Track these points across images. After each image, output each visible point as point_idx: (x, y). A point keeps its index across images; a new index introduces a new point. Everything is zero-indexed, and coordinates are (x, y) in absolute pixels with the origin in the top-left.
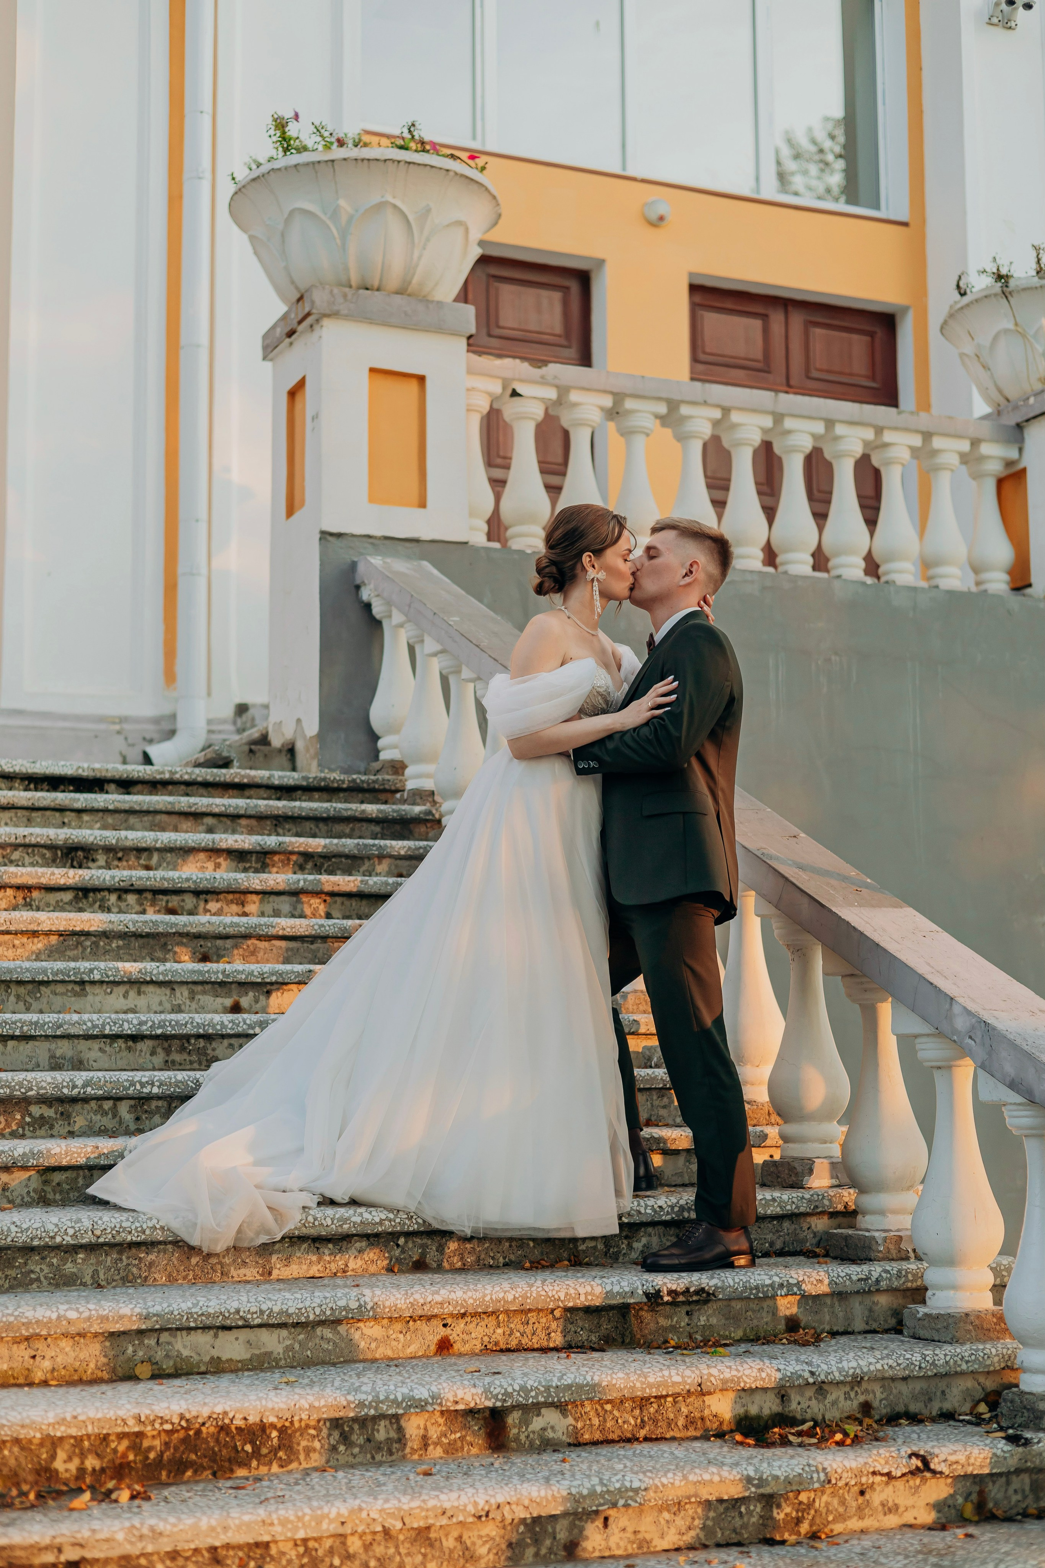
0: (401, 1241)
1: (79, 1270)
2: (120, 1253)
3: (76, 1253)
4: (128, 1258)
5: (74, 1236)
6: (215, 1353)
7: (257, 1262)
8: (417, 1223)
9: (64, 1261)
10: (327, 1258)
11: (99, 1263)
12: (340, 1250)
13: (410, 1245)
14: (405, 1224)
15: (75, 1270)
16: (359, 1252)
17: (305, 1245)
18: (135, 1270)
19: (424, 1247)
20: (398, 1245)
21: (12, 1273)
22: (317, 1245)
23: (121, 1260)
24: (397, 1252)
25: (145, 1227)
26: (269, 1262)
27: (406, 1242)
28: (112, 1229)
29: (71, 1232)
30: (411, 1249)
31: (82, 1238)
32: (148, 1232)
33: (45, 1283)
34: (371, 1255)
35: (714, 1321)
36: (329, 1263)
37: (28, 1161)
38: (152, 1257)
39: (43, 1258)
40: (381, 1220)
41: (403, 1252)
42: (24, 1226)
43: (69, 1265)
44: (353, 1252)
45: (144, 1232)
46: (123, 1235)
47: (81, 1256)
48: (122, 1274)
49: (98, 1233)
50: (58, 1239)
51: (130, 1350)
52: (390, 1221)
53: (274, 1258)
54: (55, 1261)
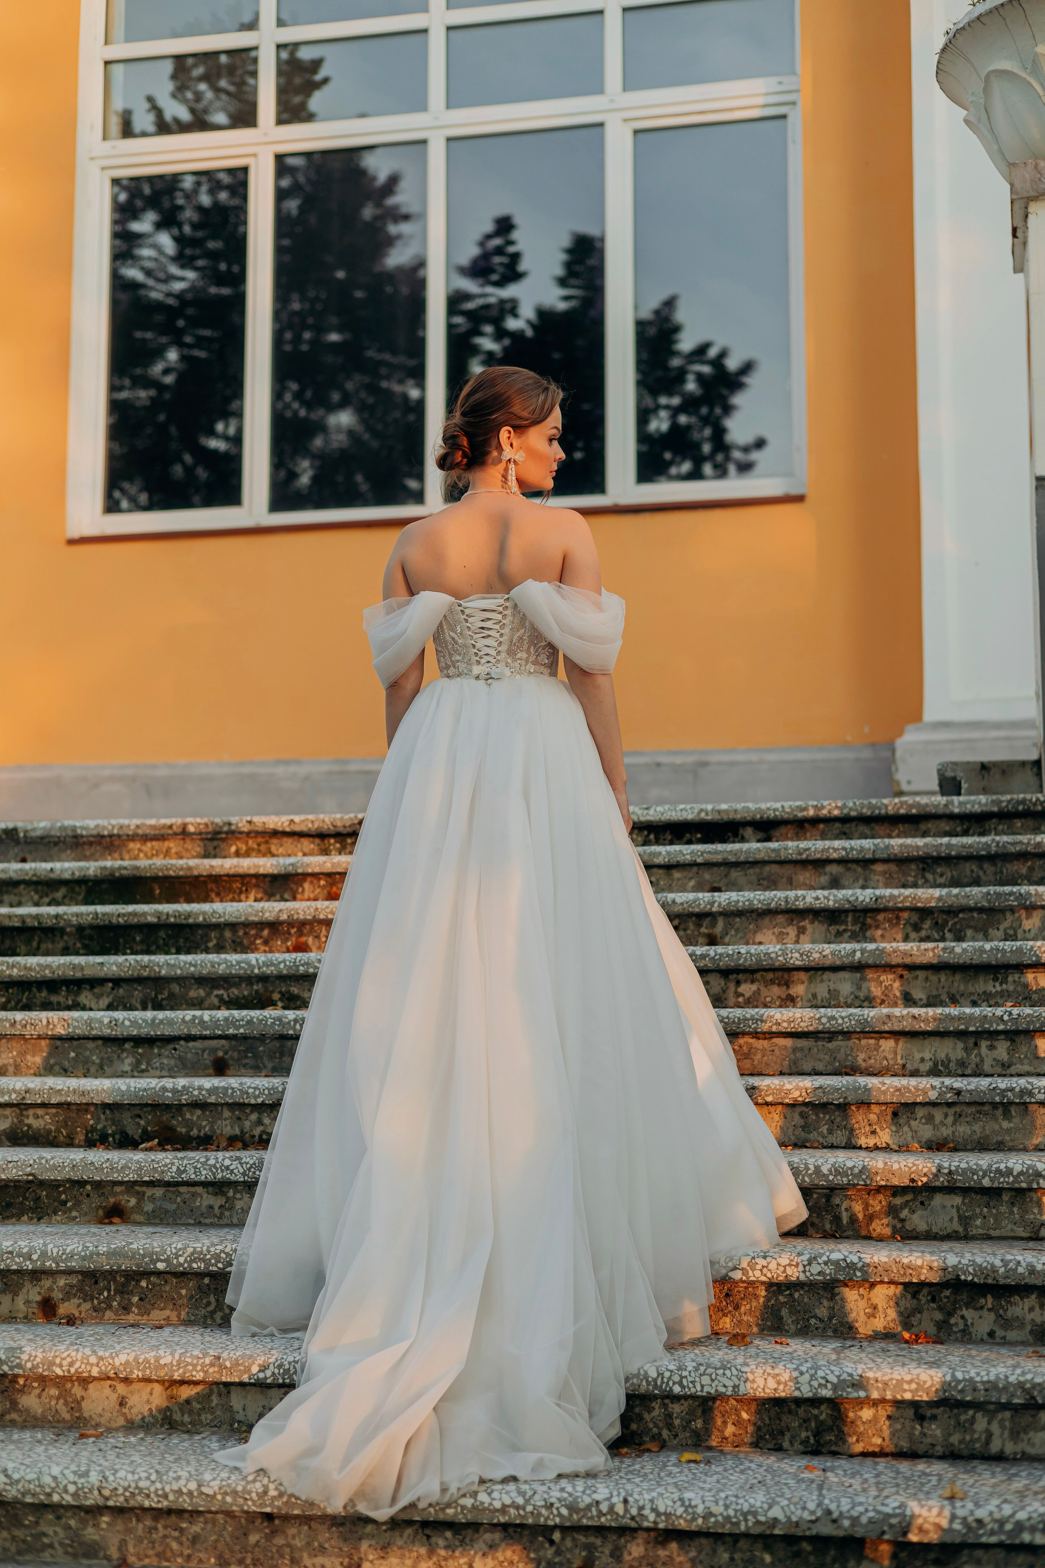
0: (557, 1536)
1: (102, 1537)
2: (156, 1519)
3: (102, 1515)
4: (165, 1527)
5: (75, 1495)
7: (340, 1549)
8: (560, 1515)
9: (84, 1522)
10: (443, 1552)
11: (129, 1531)
12: (462, 1542)
13: (569, 1543)
14: (540, 1514)
15: (96, 1537)
16: (491, 1547)
17: (409, 1531)
18: (175, 1545)
19: (590, 1548)
20: (552, 1542)
21: (19, 1533)
22: (428, 1532)
23: (156, 1529)
24: (550, 1552)
25: (167, 1489)
26: (357, 1549)
27: (563, 1539)
28: (126, 1489)
29: (72, 1488)
30: (570, 1550)
31: (86, 1498)
32: (171, 1497)
33: (60, 1550)
34: (509, 1553)
36: (446, 1559)
37: (132, 1372)
38: (196, 1528)
39: (59, 1518)
40: (504, 1506)
41: (558, 1553)
42: (16, 1476)
43: (90, 1530)
44: (480, 1545)
45: (166, 1496)
46: (139, 1498)
47: (105, 1519)
48: (159, 1548)
49: (106, 1493)
50: (56, 1498)
52: (518, 1508)
53: (364, 1545)
54: (72, 1523)
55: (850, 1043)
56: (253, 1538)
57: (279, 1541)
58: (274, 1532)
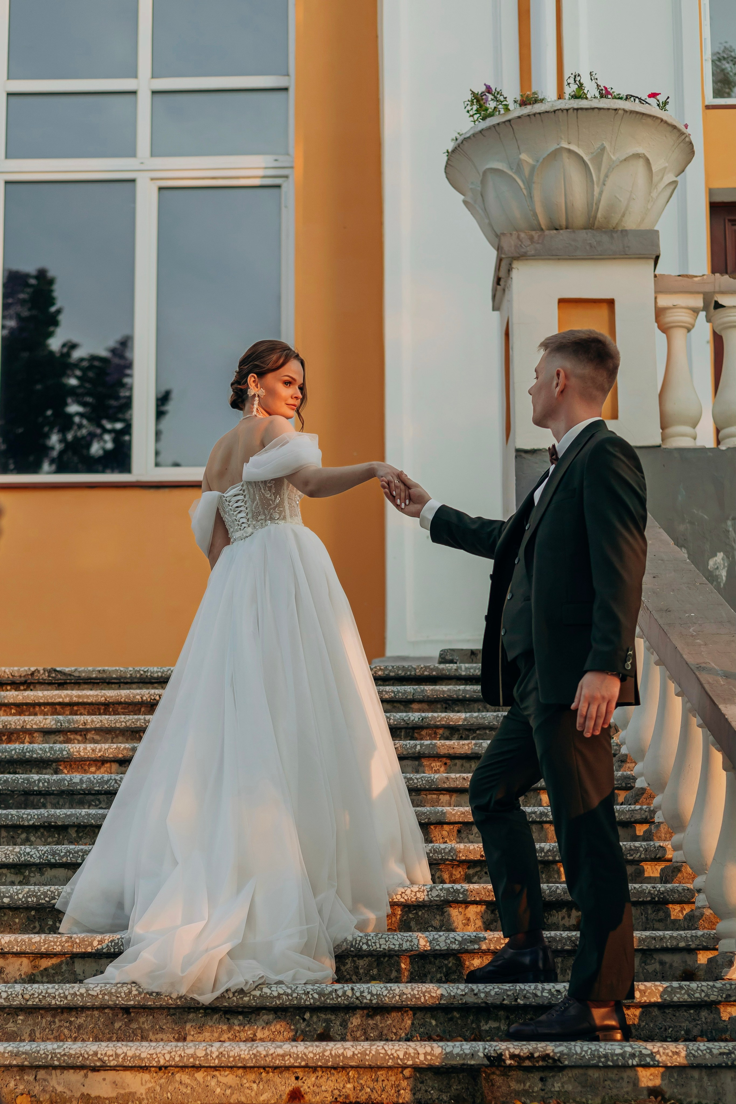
0: (307, 1016)
1: (19, 1029)
2: (54, 1016)
3: (18, 1016)
4: (60, 1021)
6: (85, 1090)
7: (173, 1029)
8: (313, 998)
10: (237, 1028)
11: (36, 1024)
12: (249, 1022)
13: (315, 1019)
14: (301, 998)
15: (15, 1029)
16: (267, 1023)
17: (216, 1016)
18: (66, 1031)
19: (328, 1021)
20: (304, 1020)
22: (228, 1016)
23: (54, 1022)
24: (303, 1025)
25: (67, 993)
26: (184, 1028)
27: (311, 1017)
28: (39, 994)
30: (316, 1023)
31: (14, 1001)
32: (69, 998)
34: (278, 1027)
35: (569, 1087)
36: (239, 1032)
37: (13, 948)
38: (81, 1020)
40: (279, 994)
41: (308, 1025)
43: (11, 1024)
44: (260, 1023)
45: (66, 997)
46: (48, 999)
47: (20, 1017)
48: (55, 1034)
49: (27, 997)
51: (12, 1084)
52: (288, 995)
53: (188, 1026)
55: (420, 797)
56: (117, 1025)
57: (134, 1026)
58: (131, 1021)
